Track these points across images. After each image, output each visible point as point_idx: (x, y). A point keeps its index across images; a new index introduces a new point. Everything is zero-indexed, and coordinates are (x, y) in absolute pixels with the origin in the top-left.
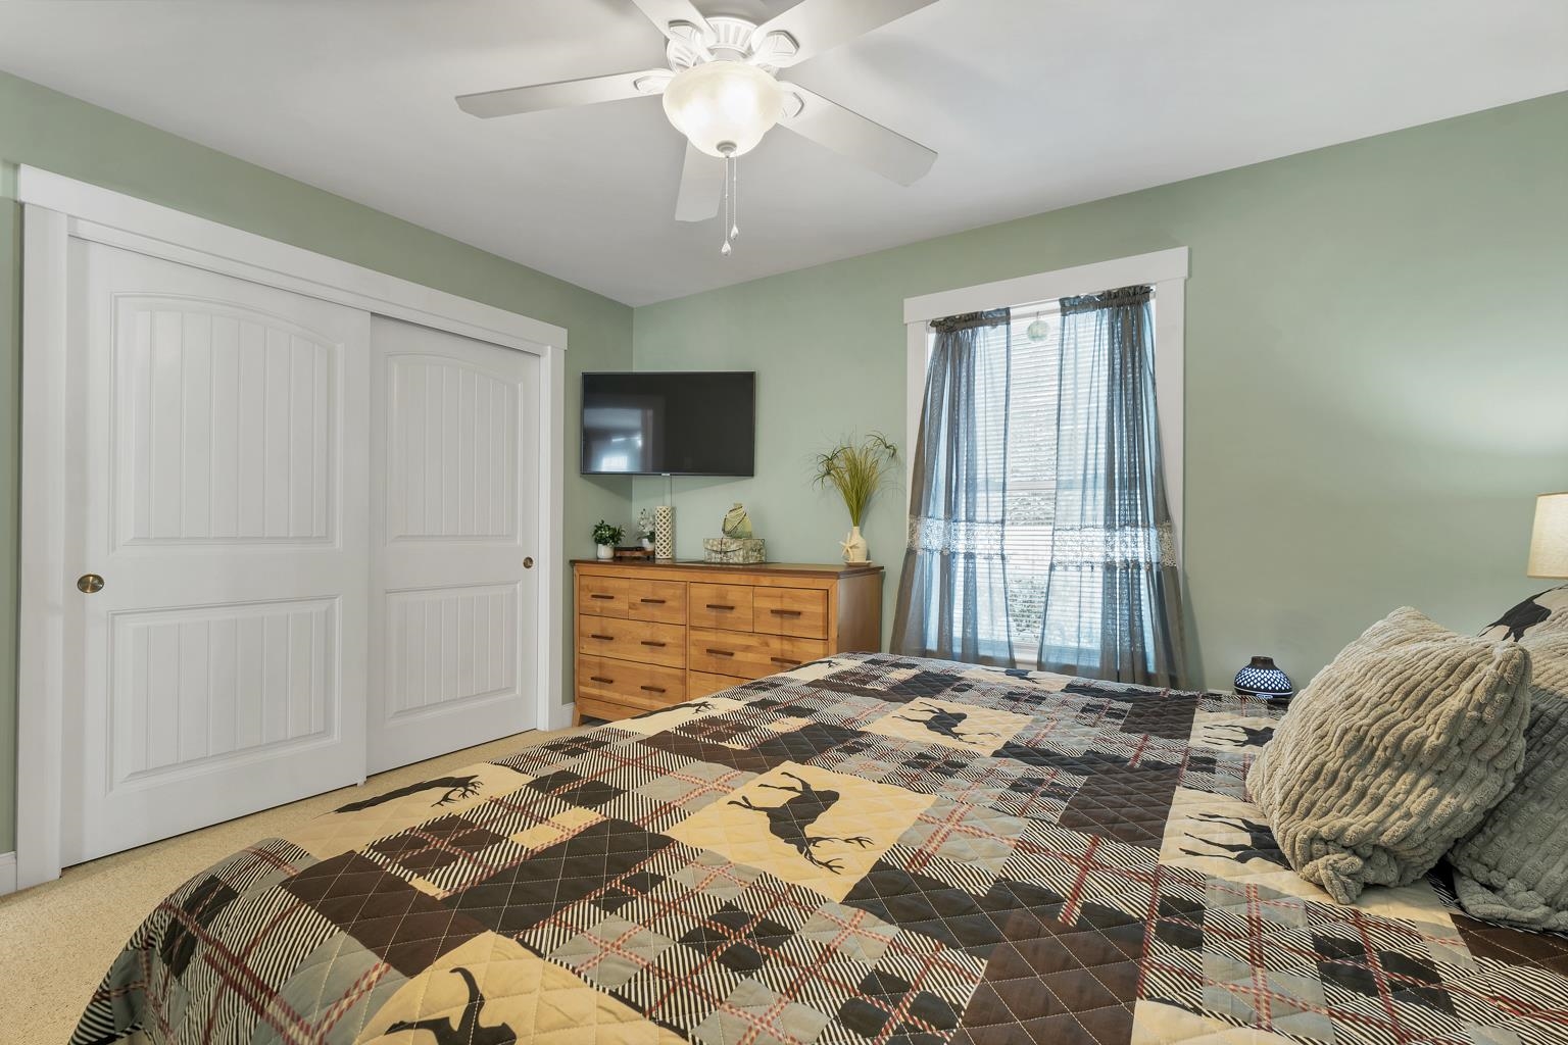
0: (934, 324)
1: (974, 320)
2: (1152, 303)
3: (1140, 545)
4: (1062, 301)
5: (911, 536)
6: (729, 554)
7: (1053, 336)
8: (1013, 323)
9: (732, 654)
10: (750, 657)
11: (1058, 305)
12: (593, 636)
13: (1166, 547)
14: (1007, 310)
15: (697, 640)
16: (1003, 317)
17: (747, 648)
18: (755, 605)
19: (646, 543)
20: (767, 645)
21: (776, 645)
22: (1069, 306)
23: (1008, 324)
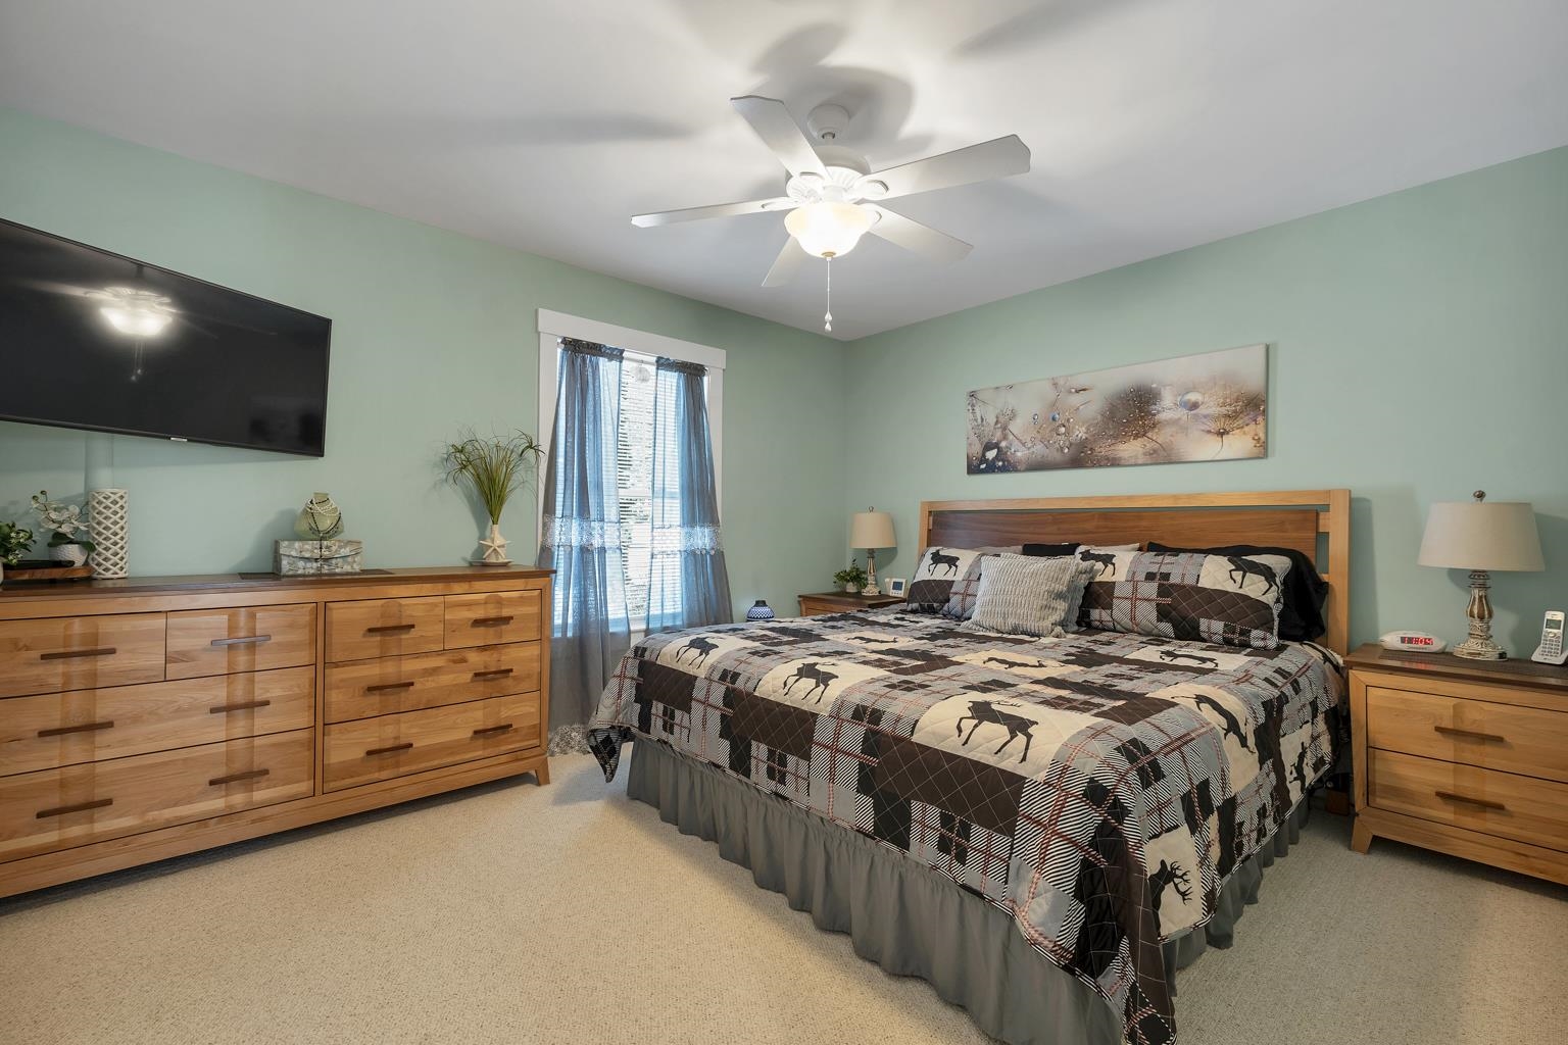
0: (565, 341)
1: (596, 349)
2: (706, 378)
3: (703, 538)
4: (659, 358)
5: (544, 535)
6: (334, 562)
7: (652, 382)
8: (625, 363)
9: (412, 684)
10: (446, 679)
11: (654, 360)
12: (43, 734)
14: (622, 351)
15: (342, 680)
16: (617, 355)
17: (435, 671)
18: (447, 617)
19: (73, 553)
20: (464, 660)
21: (477, 660)
22: (662, 364)
23: (621, 362)
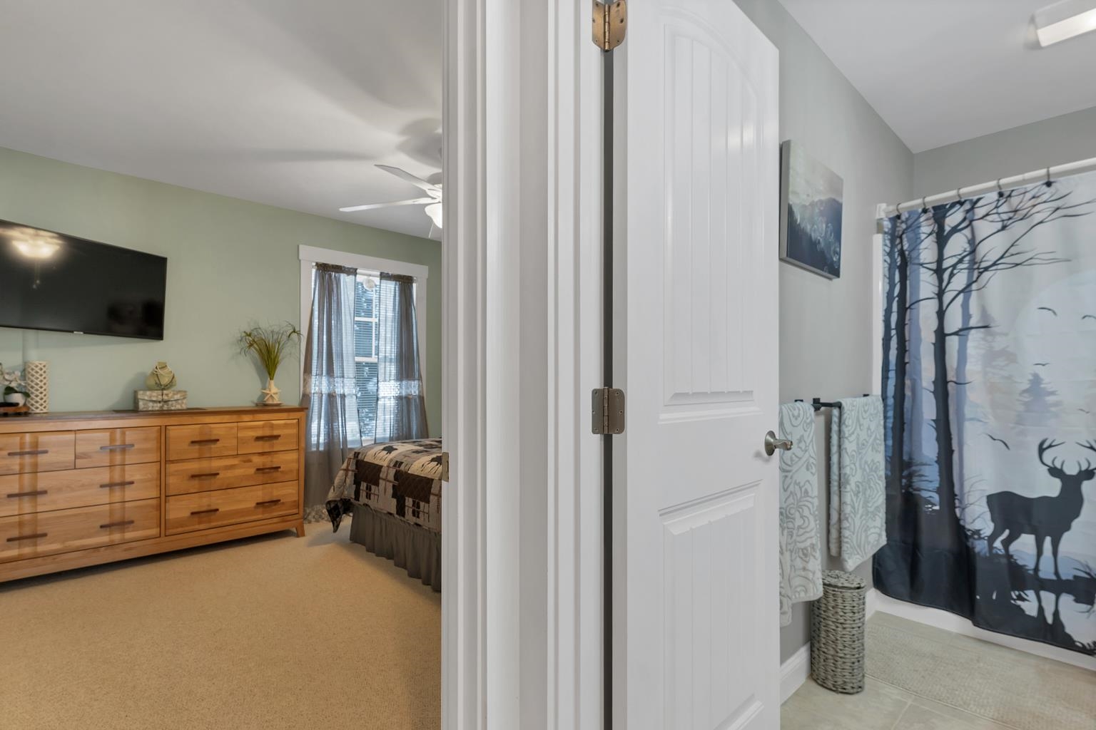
0: (317, 264)
1: (339, 269)
2: (414, 285)
4: (381, 274)
5: (304, 386)
6: (170, 403)
7: (377, 288)
8: (358, 276)
9: (218, 474)
11: (379, 273)
12: (9, 496)
13: (421, 389)
14: (356, 269)
15: (177, 470)
16: (353, 272)
17: (232, 467)
18: (239, 435)
19: (17, 398)
20: (250, 461)
21: (258, 461)
22: (383, 276)
23: (355, 276)
